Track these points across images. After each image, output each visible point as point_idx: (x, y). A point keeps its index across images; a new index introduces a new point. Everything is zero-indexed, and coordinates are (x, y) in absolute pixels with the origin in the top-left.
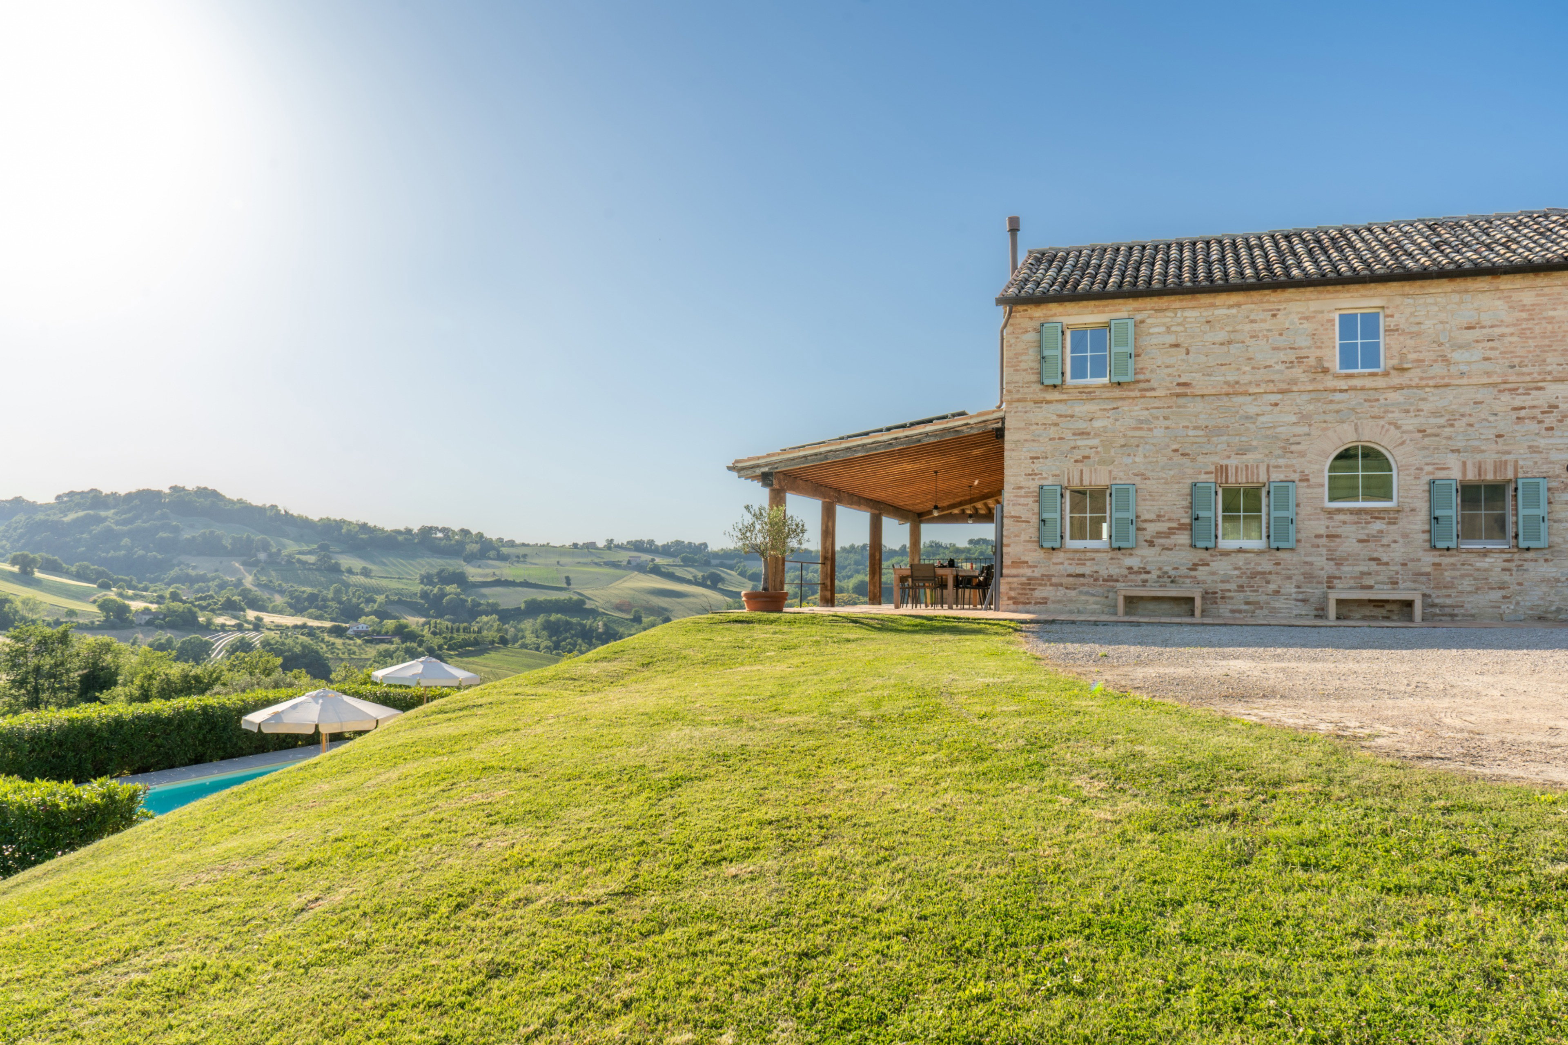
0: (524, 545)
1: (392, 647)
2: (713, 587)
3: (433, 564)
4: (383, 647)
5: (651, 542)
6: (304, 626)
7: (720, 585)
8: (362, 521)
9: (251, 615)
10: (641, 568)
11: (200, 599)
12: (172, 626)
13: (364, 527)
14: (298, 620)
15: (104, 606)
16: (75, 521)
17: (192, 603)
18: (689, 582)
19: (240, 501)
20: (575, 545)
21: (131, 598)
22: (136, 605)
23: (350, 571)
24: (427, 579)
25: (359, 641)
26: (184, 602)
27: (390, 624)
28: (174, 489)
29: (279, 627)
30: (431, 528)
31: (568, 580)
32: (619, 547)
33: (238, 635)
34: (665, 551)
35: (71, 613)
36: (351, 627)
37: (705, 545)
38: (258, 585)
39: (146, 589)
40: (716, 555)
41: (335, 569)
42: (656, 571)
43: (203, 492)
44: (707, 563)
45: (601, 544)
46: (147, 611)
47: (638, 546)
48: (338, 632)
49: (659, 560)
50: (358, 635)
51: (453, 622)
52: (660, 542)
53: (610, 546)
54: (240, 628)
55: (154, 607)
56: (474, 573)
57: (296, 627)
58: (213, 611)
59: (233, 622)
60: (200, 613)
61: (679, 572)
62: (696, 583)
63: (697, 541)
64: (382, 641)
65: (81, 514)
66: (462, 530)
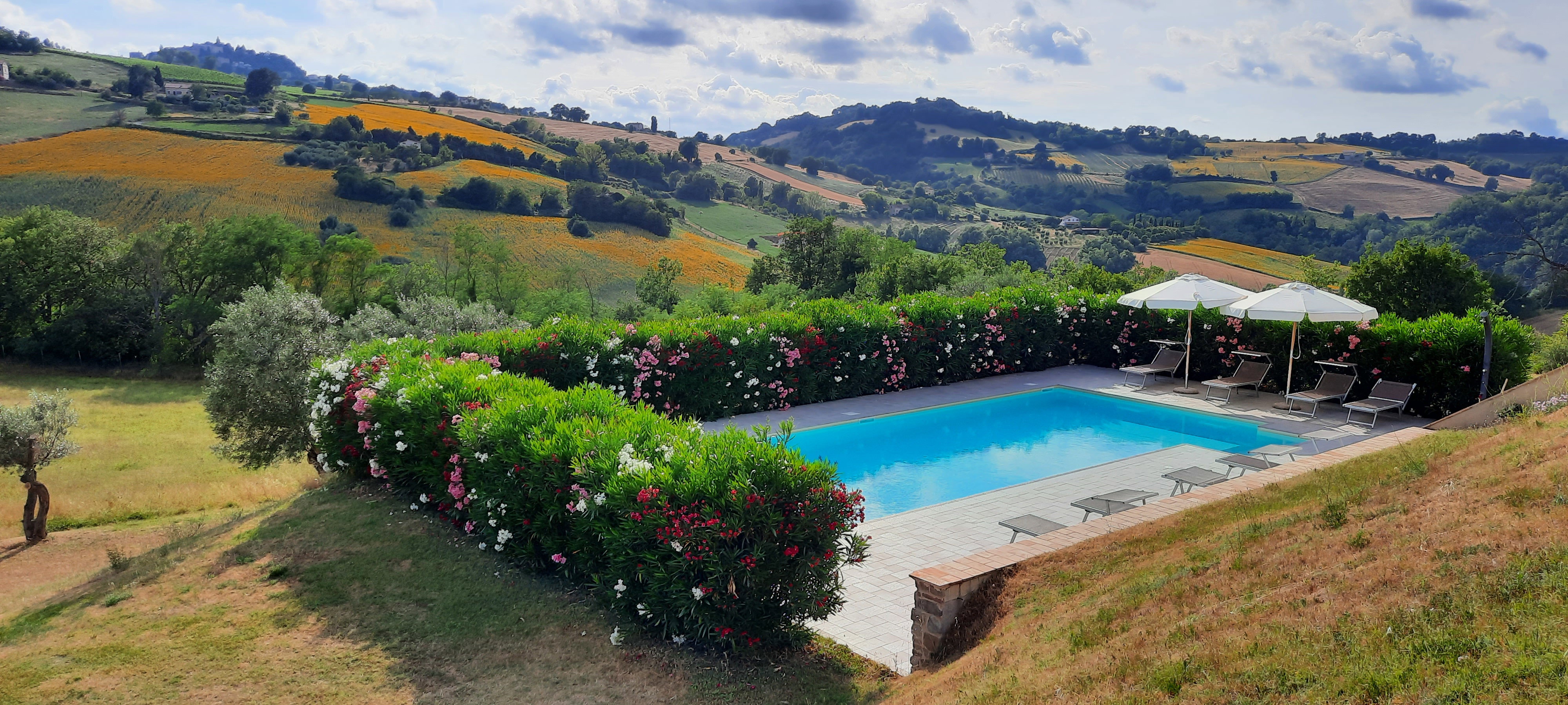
0: (1229, 141)
1: (1099, 238)
2: (1440, 181)
3: (1140, 161)
4: (1091, 238)
5: (1368, 135)
6: (1023, 218)
7: (1448, 180)
8: (1075, 123)
9: (980, 207)
10: (1355, 161)
11: (939, 193)
12: (919, 217)
13: (1076, 128)
14: (1018, 214)
15: (866, 200)
16: (846, 131)
17: (932, 198)
18: (1409, 176)
19: (971, 109)
20: (1284, 140)
21: (887, 194)
22: (891, 200)
23: (1063, 169)
24: (1133, 175)
25: (1070, 231)
26: (927, 197)
27: (1099, 217)
28: (920, 100)
29: (1004, 220)
30: (1138, 127)
31: (1274, 175)
32: (1331, 140)
33: (971, 225)
34: (1386, 143)
35: (844, 206)
36: (1064, 221)
37: (1433, 137)
38: (986, 182)
39: (897, 187)
40: (1443, 145)
41: (1050, 167)
42: (1372, 165)
43: (942, 102)
44: (1434, 157)
45: (1312, 138)
46: (898, 203)
47: (1353, 139)
48: (1053, 223)
49: (1376, 154)
50: (1069, 226)
51: (1157, 216)
52: (1377, 135)
53: (1322, 139)
54: (970, 218)
55: (902, 201)
56: (1177, 167)
57: (1016, 219)
58: (949, 204)
59: (966, 213)
60: (939, 207)
61: (1400, 166)
62: (1417, 176)
63: (1423, 133)
64: (1090, 233)
65: (850, 124)
66: (1168, 129)
